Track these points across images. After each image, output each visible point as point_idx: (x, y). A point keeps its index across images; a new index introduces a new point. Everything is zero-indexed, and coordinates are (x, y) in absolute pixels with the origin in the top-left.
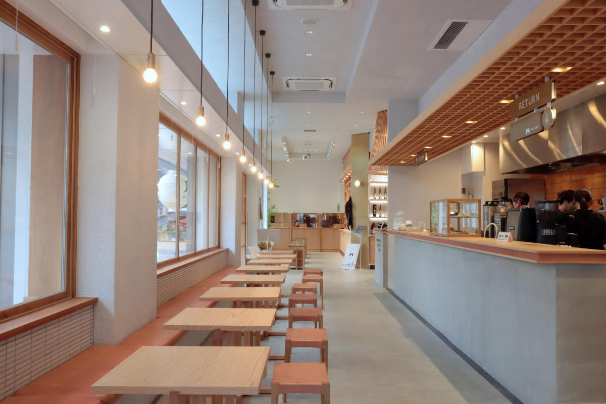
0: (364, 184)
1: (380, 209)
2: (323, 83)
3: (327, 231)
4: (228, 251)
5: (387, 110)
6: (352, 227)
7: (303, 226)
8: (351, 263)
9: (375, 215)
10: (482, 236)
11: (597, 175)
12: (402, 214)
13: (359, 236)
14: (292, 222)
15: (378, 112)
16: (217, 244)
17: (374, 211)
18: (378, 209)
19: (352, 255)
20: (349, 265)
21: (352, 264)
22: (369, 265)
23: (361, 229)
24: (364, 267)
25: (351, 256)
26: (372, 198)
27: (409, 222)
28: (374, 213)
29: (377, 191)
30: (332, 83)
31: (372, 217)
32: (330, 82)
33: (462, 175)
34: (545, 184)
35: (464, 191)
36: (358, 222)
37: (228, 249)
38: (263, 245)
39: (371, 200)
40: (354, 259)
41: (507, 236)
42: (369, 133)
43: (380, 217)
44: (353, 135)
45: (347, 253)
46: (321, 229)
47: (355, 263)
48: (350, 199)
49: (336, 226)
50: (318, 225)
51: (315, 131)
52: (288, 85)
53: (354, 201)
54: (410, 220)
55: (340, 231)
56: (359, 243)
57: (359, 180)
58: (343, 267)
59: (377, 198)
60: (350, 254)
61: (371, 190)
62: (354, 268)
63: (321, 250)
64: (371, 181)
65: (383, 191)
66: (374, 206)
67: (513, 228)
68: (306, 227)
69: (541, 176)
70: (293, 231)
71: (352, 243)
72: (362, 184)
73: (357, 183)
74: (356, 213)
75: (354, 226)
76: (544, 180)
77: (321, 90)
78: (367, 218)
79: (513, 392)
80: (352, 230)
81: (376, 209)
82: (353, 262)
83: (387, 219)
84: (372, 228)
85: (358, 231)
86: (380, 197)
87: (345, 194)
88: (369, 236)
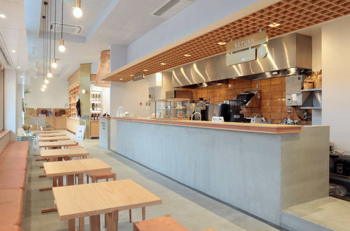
0: (88, 92)
1: (96, 106)
2: (75, 29)
3: (58, 119)
4: (10, 132)
5: (110, 50)
6: (80, 116)
9: (93, 109)
10: (190, 120)
11: (222, 89)
12: (122, 108)
13: (85, 121)
15: (101, 51)
16: (2, 128)
17: (93, 107)
18: (95, 106)
20: (79, 137)
21: (81, 137)
22: (91, 137)
23: (86, 117)
24: (88, 138)
25: (80, 132)
27: (127, 113)
28: (93, 108)
29: (95, 96)
30: (81, 29)
31: (92, 111)
32: (80, 29)
33: (149, 88)
34: (192, 94)
35: (150, 96)
36: (83, 113)
37: (11, 131)
38: (26, 127)
39: (92, 101)
40: (82, 134)
41: (221, 119)
42: (91, 63)
43: (97, 110)
44: (81, 64)
46: (55, 117)
47: (83, 136)
48: (79, 100)
49: (63, 116)
50: (53, 115)
51: (59, 60)
52: (51, 27)
54: (127, 112)
55: (67, 118)
56: (85, 125)
57: (85, 89)
58: (76, 139)
59: (95, 100)
61: (92, 95)
62: (82, 139)
64: (92, 90)
65: (98, 96)
66: (93, 104)
67: (215, 115)
68: (45, 116)
69: (190, 90)
71: (80, 125)
72: (86, 92)
73: (84, 91)
74: (82, 108)
75: (81, 115)
76: (192, 92)
77: (72, 33)
78: (89, 111)
79: (237, 206)
81: (94, 106)
82: (82, 136)
83: (100, 111)
84: (92, 116)
85: (84, 118)
86: (97, 99)
87: (70, 98)
88: (91, 121)
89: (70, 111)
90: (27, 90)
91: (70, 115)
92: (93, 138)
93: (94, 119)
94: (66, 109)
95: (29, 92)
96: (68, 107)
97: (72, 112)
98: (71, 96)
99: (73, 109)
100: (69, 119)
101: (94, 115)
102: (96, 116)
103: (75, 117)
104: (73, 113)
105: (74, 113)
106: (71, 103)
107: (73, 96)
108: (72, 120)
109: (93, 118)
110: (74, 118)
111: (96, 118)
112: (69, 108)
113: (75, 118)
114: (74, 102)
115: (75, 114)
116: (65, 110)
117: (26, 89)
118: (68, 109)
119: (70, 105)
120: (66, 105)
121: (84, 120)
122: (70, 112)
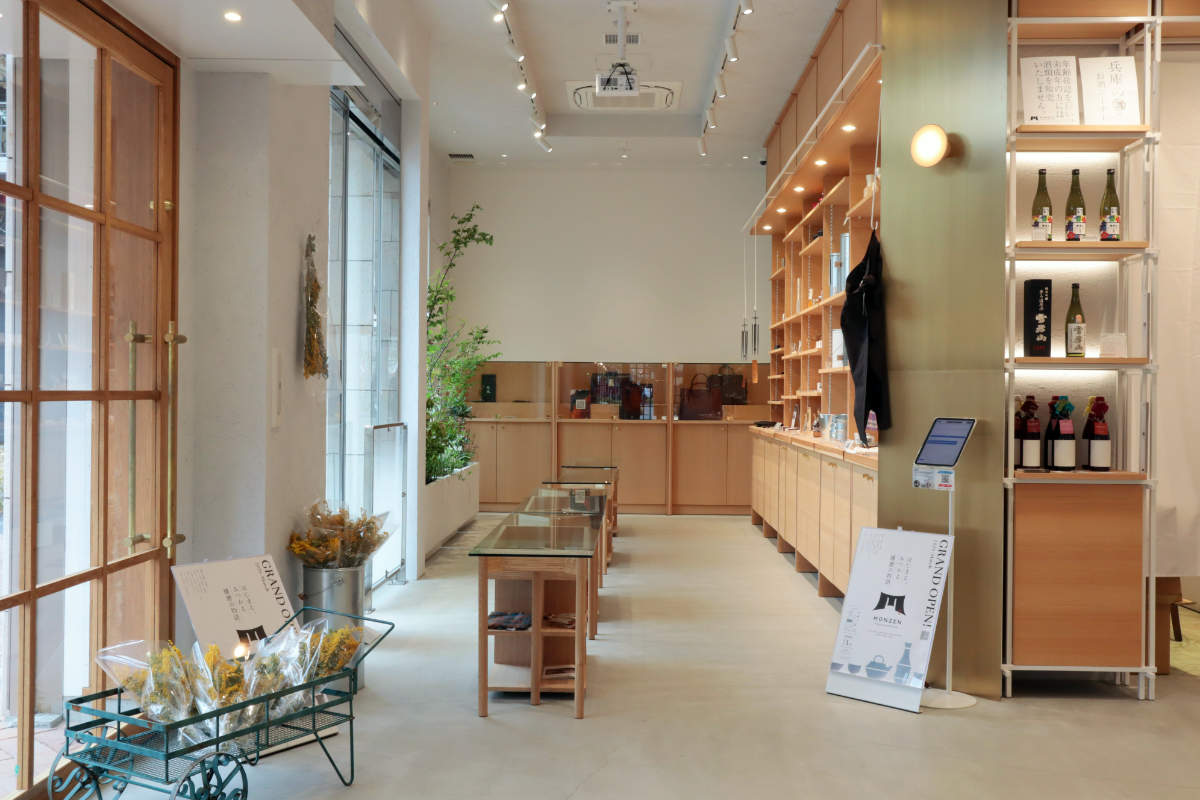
1: (1075, 306)
3: (700, 436)
6: (885, 424)
7: (606, 411)
8: (892, 660)
9: (1037, 349)
13: (940, 479)
14: (561, 400)
17: (1030, 325)
18: (1060, 309)
19: (899, 603)
20: (876, 669)
21: (904, 669)
22: (1008, 669)
24: (975, 680)
25: (890, 610)
26: (1027, 237)
28: (1031, 335)
29: (1059, 196)
31: (1019, 363)
36: (919, 390)
39: (1018, 252)
40: (913, 636)
43: (1075, 360)
45: (861, 592)
46: (674, 426)
47: (921, 661)
49: (731, 415)
50: (666, 412)
53: (898, 262)
55: (758, 436)
56: (945, 531)
58: (835, 684)
59: (1059, 239)
60: (884, 600)
63: (676, 509)
66: (1036, 293)
68: (616, 418)
70: (568, 433)
71: (885, 523)
73: (927, 146)
78: (1000, 366)
80: (882, 440)
81: (1047, 311)
82: (906, 658)
83: (1113, 374)
84: (1023, 434)
85: (935, 451)
86: (1079, 229)
87: (779, 284)
88: (1009, 482)
89: (781, 381)
90: (469, 225)
91: (778, 411)
92: (1028, 685)
93: (1047, 463)
94: (749, 366)
95: (484, 235)
96: (764, 354)
97: (796, 386)
98: (788, 267)
99: (796, 362)
100: (771, 440)
101: (1043, 416)
102: (1066, 426)
103: (818, 426)
104: (800, 394)
105: (814, 393)
106: (785, 319)
107: (797, 261)
108: (791, 453)
109: (1033, 450)
110: (808, 436)
111: (1065, 452)
112: (768, 360)
113: (818, 435)
114: (807, 303)
115: (816, 402)
116: (740, 378)
117: (462, 215)
118: (764, 369)
119: (778, 334)
120: (750, 337)
121: (934, 478)
122: (781, 392)
